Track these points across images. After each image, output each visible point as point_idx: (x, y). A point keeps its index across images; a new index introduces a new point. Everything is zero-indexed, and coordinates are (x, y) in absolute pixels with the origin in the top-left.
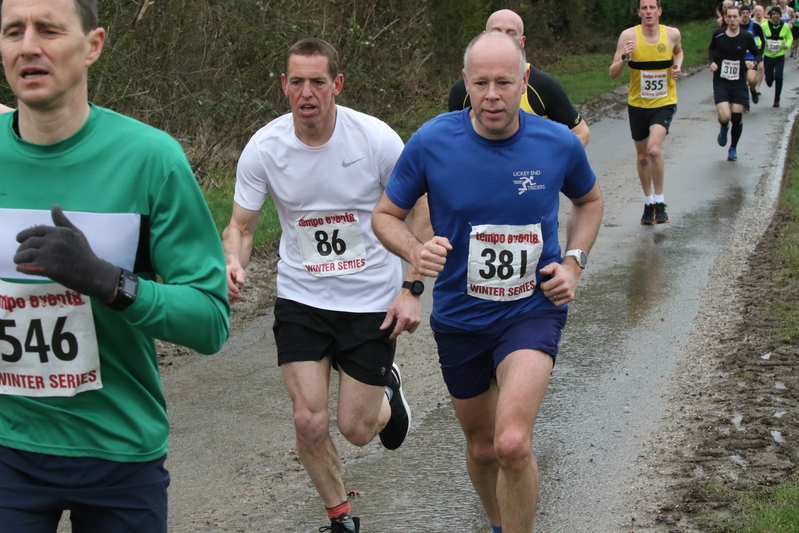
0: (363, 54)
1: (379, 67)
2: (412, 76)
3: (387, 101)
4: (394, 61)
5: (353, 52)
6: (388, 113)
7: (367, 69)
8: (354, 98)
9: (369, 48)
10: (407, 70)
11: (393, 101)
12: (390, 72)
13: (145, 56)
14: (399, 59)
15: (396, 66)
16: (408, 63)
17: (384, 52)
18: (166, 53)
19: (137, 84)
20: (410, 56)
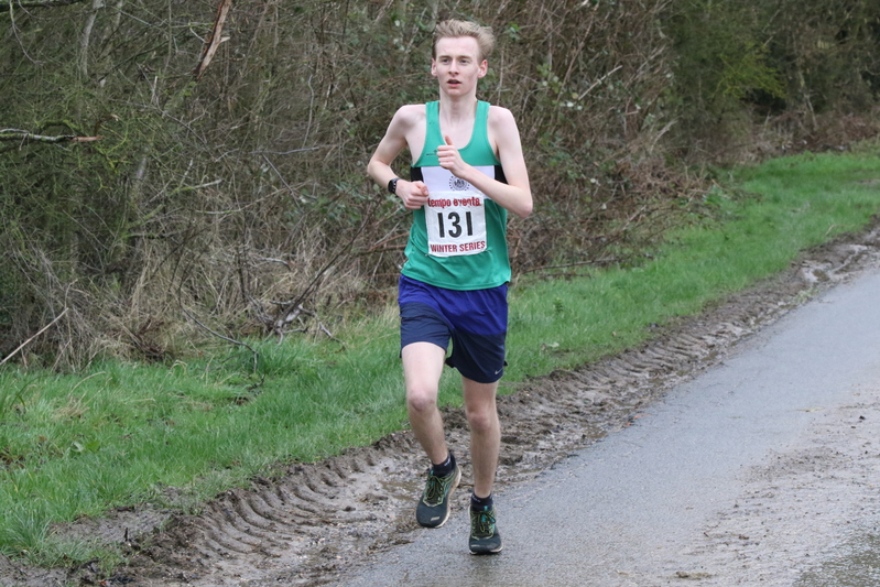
0: (564, 123)
1: (588, 144)
2: (643, 158)
3: (601, 198)
4: (612, 134)
5: (547, 119)
6: (603, 217)
7: (570, 147)
8: (549, 193)
9: (573, 114)
10: (635, 149)
11: (611, 199)
12: (607, 151)
13: (215, 125)
14: (620, 130)
15: (615, 141)
16: (635, 136)
17: (598, 119)
18: (248, 119)
19: (202, 169)
20: (638, 126)
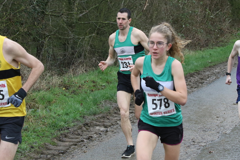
0: (211, 20)
1: (215, 24)
2: (225, 26)
3: (218, 34)
4: (220, 22)
5: (208, 19)
6: (218, 37)
7: (212, 24)
8: (208, 33)
9: (212, 18)
11: (220, 34)
12: (219, 25)
13: (146, 21)
14: (221, 21)
15: (220, 23)
16: (224, 22)
17: (217, 19)
18: (152, 19)
19: (144, 29)
20: (225, 20)
